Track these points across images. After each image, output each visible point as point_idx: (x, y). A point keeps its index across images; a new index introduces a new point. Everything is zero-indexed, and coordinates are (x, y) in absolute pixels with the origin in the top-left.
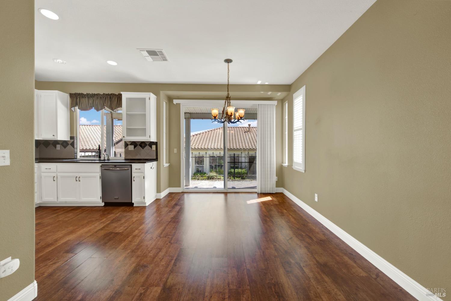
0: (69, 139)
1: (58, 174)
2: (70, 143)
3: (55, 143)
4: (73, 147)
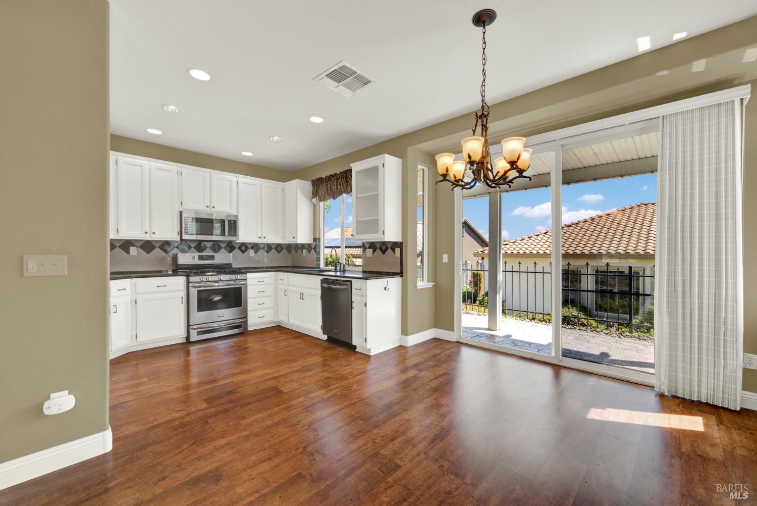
0: (312, 242)
1: (288, 287)
2: (313, 247)
4: (317, 252)
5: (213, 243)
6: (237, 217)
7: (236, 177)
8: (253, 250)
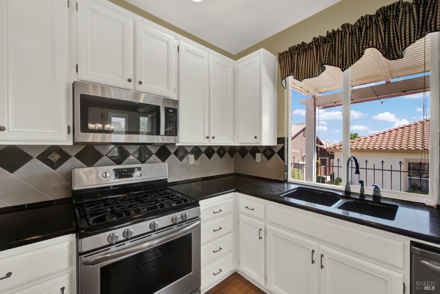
0: (276, 144)
1: (268, 226)
2: (276, 151)
3: (254, 150)
4: (283, 158)
5: (138, 146)
6: (176, 102)
7: (176, 38)
8: (193, 156)
